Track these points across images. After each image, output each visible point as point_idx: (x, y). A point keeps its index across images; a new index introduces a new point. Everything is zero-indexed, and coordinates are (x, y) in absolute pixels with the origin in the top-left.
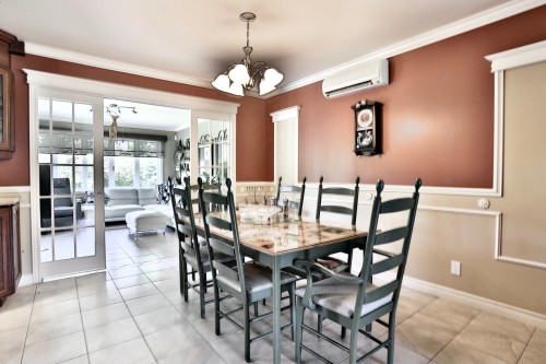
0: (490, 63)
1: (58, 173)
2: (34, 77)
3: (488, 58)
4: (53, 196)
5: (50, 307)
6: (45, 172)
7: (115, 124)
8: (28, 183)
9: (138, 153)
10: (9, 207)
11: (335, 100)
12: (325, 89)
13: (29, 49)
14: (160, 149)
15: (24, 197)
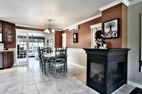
0: (90, 27)
1: (21, 46)
2: (17, 30)
3: (90, 26)
4: (19, 50)
5: (19, 69)
6: (18, 46)
7: (32, 36)
8: (15, 48)
9: (38, 42)
10: (12, 52)
11: (71, 32)
12: (69, 30)
13: (16, 25)
14: (43, 41)
15: (15, 50)
